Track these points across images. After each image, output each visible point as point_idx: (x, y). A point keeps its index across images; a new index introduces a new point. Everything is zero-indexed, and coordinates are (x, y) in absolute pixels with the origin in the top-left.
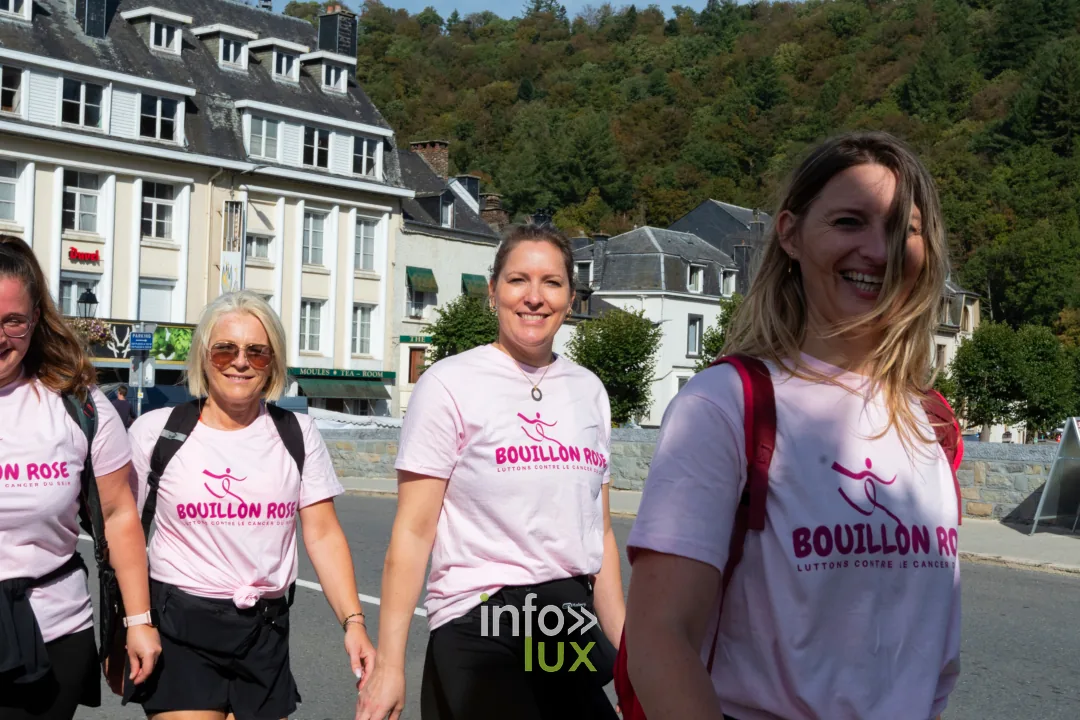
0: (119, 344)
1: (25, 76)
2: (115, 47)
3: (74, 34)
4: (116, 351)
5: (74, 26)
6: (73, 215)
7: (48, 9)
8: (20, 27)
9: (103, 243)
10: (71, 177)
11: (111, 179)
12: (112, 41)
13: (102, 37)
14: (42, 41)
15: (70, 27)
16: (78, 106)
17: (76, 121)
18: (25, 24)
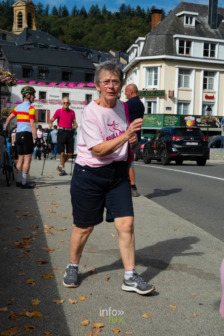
0: (220, 124)
1: (193, 43)
2: (220, 32)
3: (207, 29)
4: (219, 126)
5: (208, 26)
6: (206, 84)
7: (200, 22)
8: (191, 28)
9: (215, 93)
10: (206, 73)
11: (218, 73)
12: (219, 30)
13: (216, 29)
14: (198, 32)
15: (206, 27)
16: (208, 51)
17: (208, 56)
18: (193, 27)
